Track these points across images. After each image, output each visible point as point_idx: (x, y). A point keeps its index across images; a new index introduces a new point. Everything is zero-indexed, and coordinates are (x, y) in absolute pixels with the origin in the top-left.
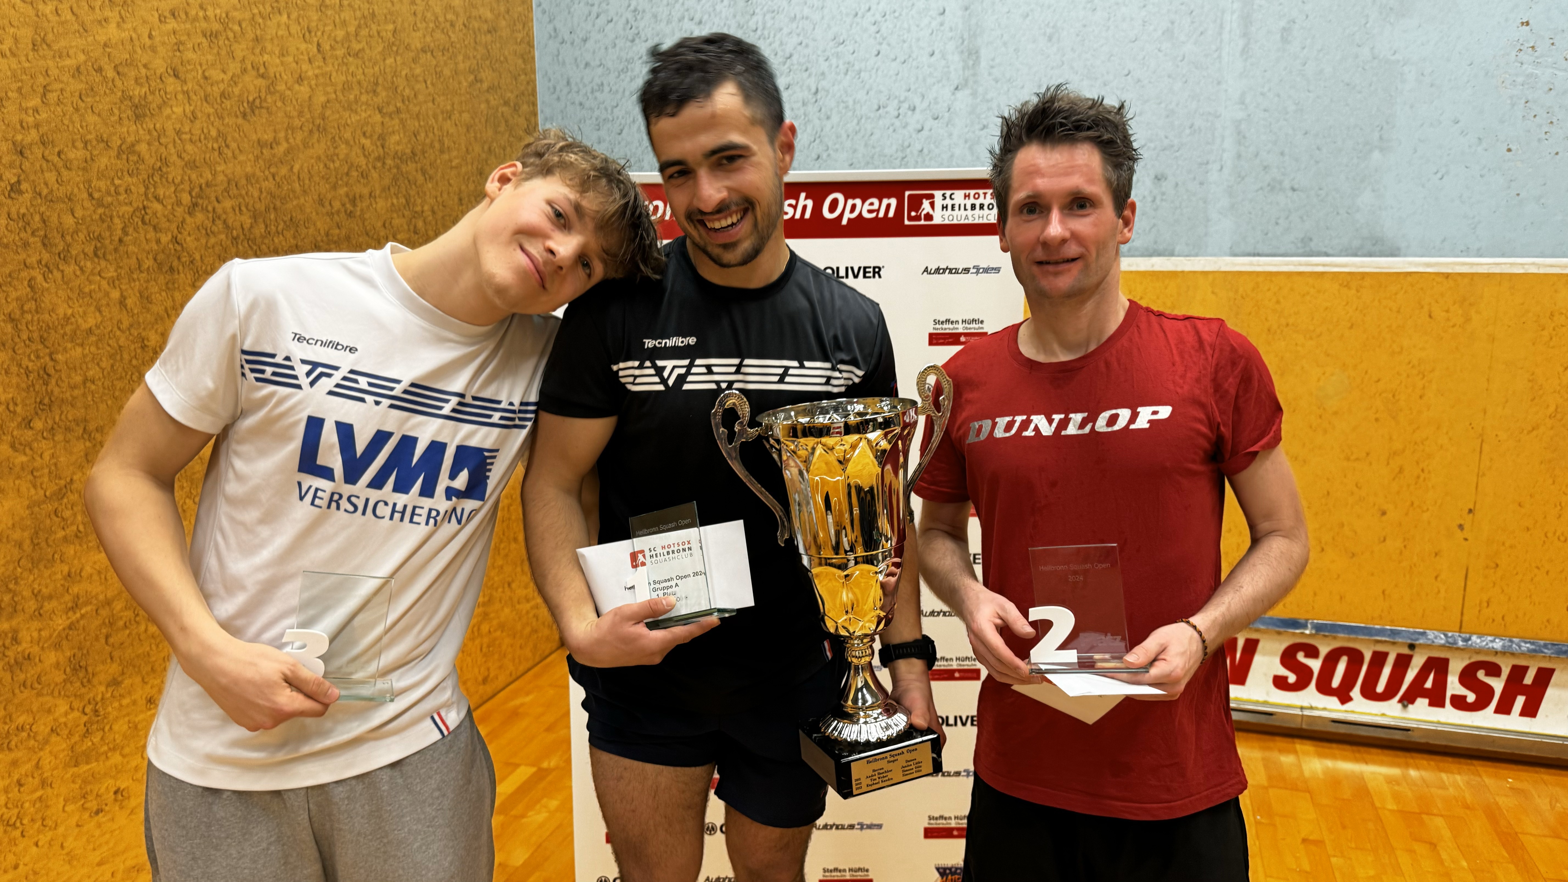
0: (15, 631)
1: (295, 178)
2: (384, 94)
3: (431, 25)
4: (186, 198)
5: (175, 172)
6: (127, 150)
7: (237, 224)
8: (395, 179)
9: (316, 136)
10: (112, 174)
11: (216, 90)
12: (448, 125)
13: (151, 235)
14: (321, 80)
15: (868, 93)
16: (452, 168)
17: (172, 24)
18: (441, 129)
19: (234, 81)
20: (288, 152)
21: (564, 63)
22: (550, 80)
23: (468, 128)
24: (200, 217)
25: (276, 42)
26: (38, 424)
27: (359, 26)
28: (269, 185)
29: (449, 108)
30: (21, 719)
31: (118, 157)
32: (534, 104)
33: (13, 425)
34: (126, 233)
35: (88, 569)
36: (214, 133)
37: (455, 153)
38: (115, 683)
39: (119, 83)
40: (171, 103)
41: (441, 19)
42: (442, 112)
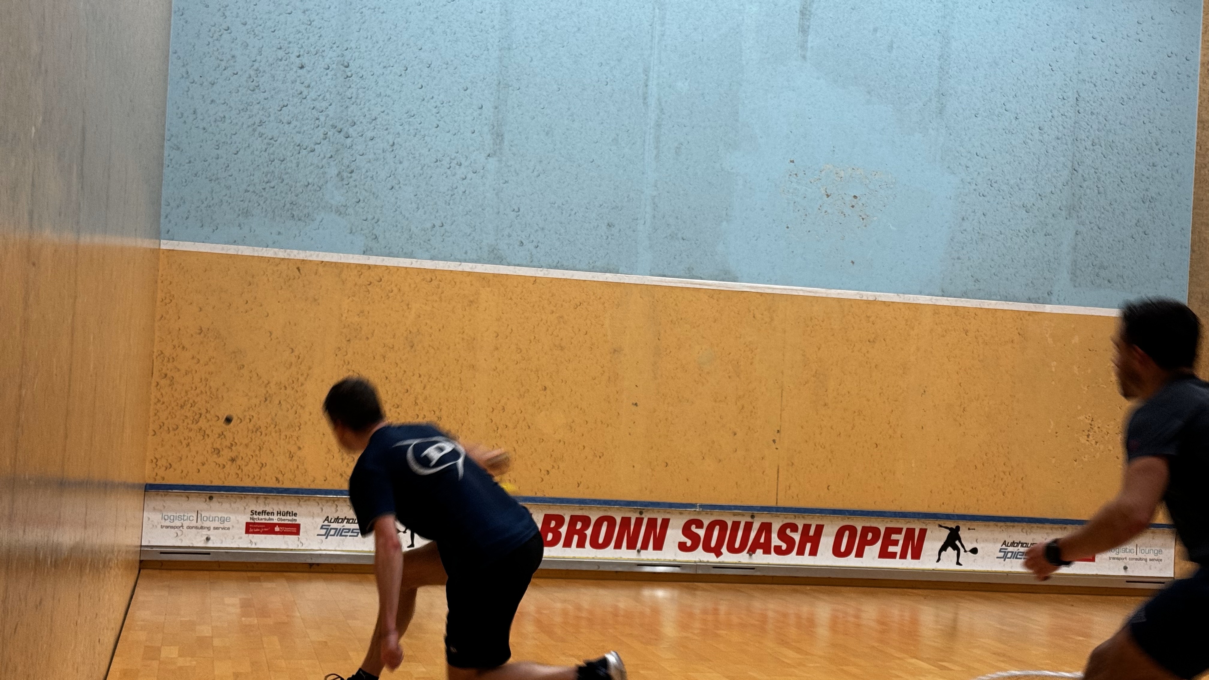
15: (429, 150)
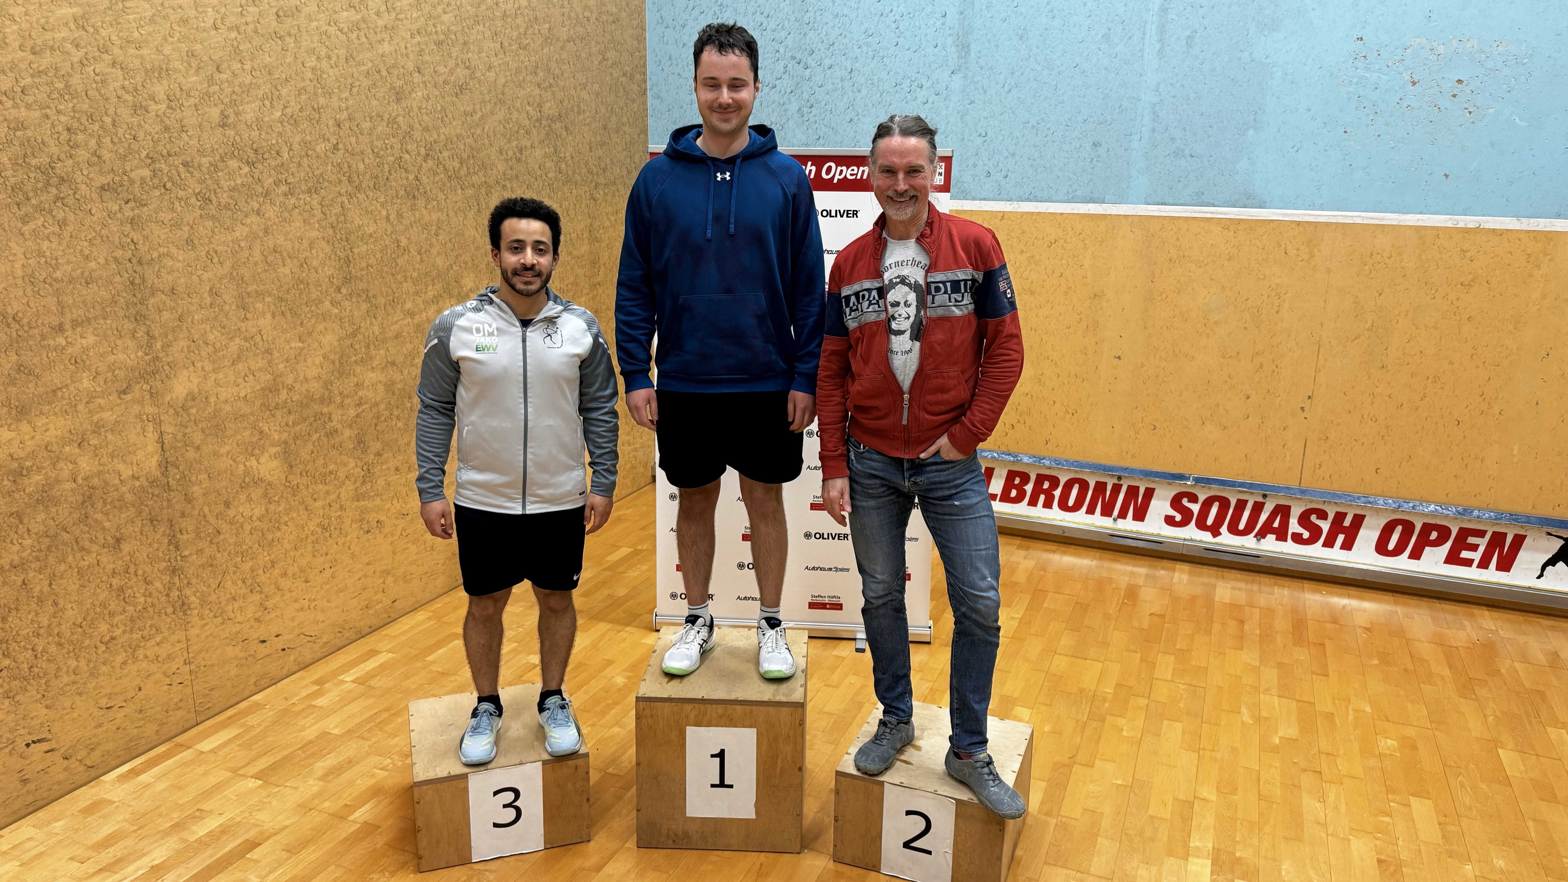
0: (330, 414)
1: (486, 136)
2: (541, 74)
3: (574, 21)
4: (423, 151)
5: (417, 135)
6: (392, 122)
7: (451, 168)
8: (548, 134)
9: (498, 106)
10: (384, 137)
11: (441, 80)
12: (584, 94)
13: (404, 175)
14: (503, 67)
15: (889, 73)
16: (585, 125)
17: (418, 39)
18: (579, 97)
19: (451, 72)
20: (482, 118)
21: (667, 43)
22: (656, 56)
23: (597, 95)
24: (430, 162)
25: (476, 44)
26: (344, 291)
27: (527, 28)
28: (470, 141)
29: (584, 81)
30: (332, 467)
31: (387, 126)
32: (645, 74)
33: (332, 290)
34: (390, 174)
35: (367, 383)
36: (439, 108)
37: (588, 114)
38: (378, 454)
39: (388, 79)
40: (416, 89)
41: (581, 16)
42: (580, 85)
